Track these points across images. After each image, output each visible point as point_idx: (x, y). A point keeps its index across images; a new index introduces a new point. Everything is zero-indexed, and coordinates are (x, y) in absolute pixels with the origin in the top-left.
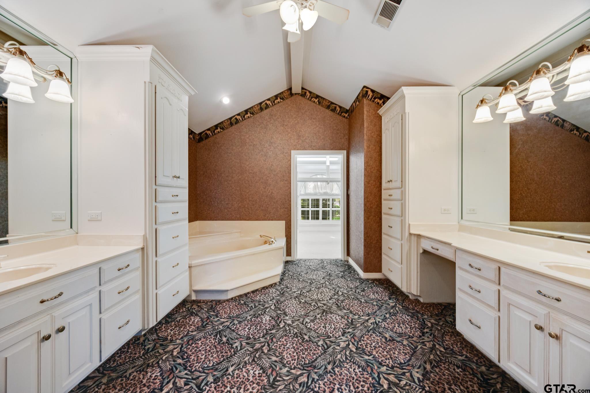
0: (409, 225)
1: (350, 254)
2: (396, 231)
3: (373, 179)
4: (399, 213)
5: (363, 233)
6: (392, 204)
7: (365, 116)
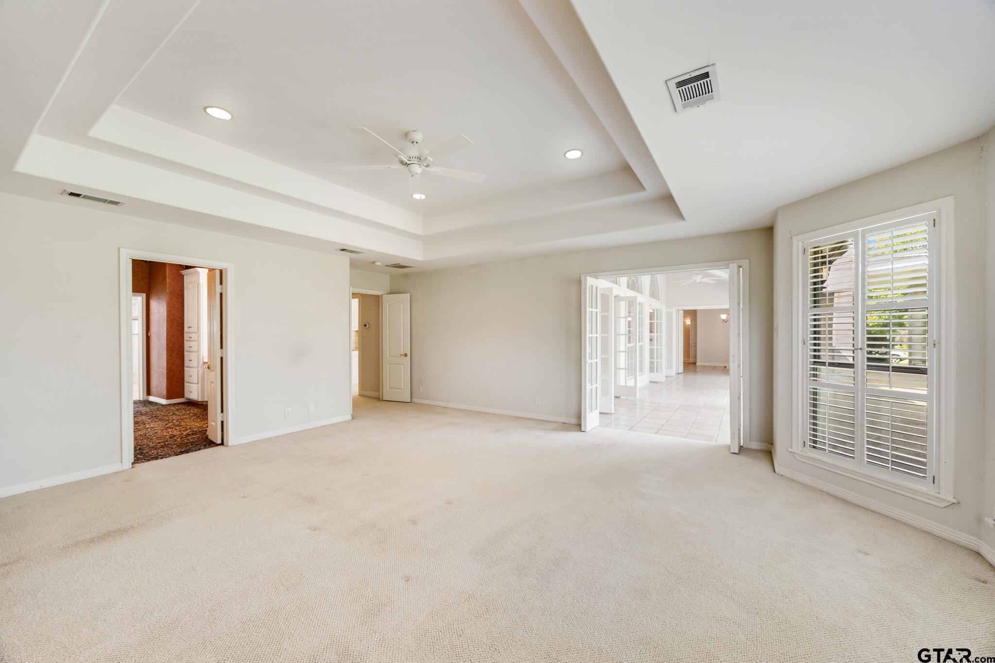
0: (203, 357)
1: (151, 393)
2: (194, 363)
3: (175, 324)
4: (196, 350)
5: (166, 368)
6: (191, 344)
7: (167, 274)
